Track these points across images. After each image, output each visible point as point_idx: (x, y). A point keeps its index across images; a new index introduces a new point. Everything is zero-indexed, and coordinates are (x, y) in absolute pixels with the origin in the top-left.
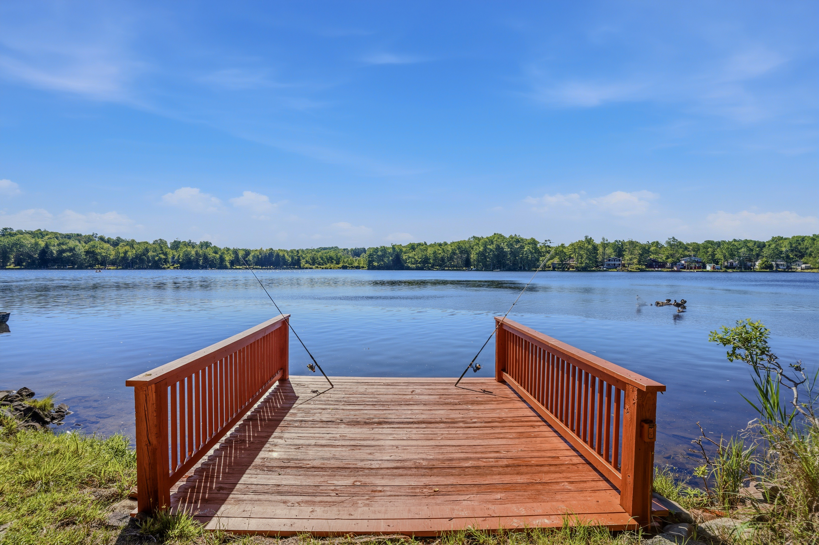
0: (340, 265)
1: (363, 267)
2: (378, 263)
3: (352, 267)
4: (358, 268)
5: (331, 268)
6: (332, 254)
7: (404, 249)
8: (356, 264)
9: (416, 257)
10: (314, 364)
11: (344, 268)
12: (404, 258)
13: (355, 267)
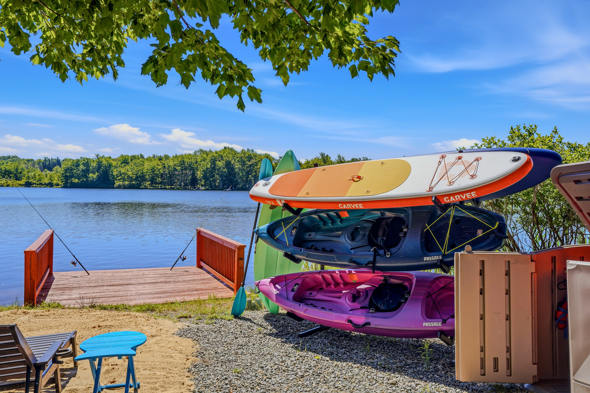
0: (23, 182)
1: (58, 185)
2: (79, 179)
3: (41, 184)
4: (50, 185)
5: (8, 186)
6: (10, 166)
7: (114, 163)
8: (46, 181)
9: (130, 173)
10: (76, 261)
11: (28, 185)
12: (115, 173)
13: (45, 184)
